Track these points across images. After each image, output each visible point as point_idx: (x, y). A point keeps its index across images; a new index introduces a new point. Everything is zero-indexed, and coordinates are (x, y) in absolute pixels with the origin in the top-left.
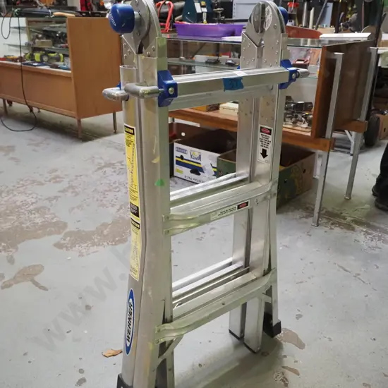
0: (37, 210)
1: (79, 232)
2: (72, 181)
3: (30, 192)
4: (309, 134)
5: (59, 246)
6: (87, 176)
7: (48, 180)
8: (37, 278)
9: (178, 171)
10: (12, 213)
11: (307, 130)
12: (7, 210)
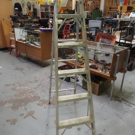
0: (32, 92)
1: (44, 100)
2: (41, 82)
3: (29, 86)
4: (109, 76)
5: (38, 104)
6: (45, 80)
7: (34, 81)
8: (33, 115)
9: (71, 80)
10: (24, 93)
11: (109, 74)
12: (23, 92)
